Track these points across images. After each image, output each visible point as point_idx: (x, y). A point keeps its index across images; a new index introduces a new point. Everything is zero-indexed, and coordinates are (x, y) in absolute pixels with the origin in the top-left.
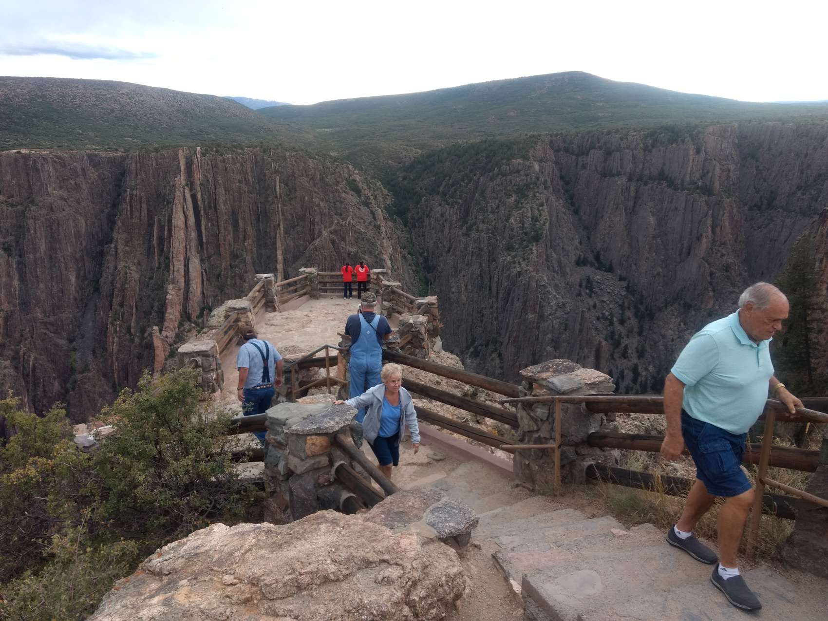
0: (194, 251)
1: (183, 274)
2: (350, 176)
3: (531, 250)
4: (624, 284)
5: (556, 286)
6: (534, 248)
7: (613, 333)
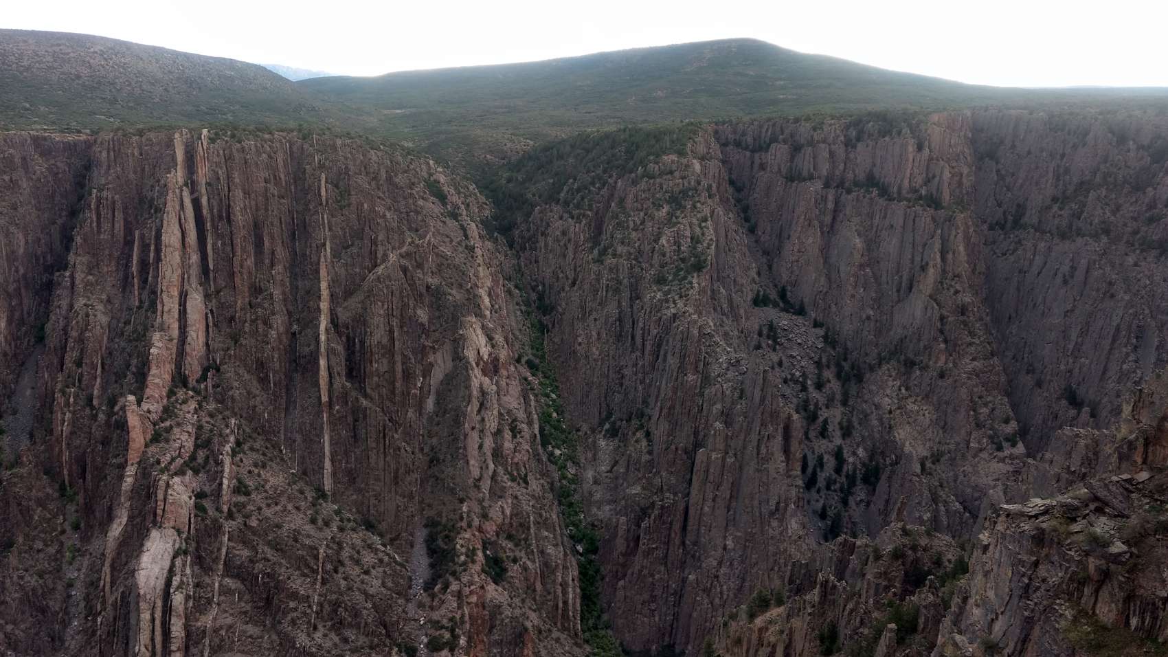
0: (194, 282)
1: (176, 316)
2: (431, 175)
3: (691, 283)
4: (821, 332)
5: (726, 334)
6: (695, 281)
7: (806, 401)
